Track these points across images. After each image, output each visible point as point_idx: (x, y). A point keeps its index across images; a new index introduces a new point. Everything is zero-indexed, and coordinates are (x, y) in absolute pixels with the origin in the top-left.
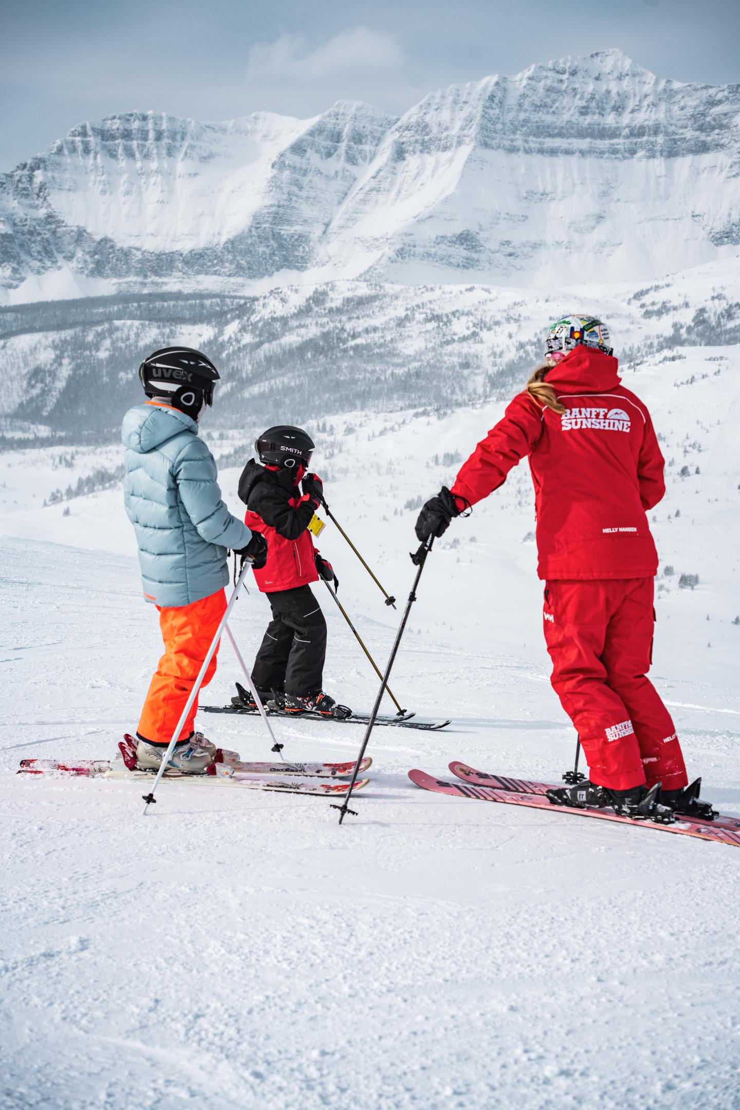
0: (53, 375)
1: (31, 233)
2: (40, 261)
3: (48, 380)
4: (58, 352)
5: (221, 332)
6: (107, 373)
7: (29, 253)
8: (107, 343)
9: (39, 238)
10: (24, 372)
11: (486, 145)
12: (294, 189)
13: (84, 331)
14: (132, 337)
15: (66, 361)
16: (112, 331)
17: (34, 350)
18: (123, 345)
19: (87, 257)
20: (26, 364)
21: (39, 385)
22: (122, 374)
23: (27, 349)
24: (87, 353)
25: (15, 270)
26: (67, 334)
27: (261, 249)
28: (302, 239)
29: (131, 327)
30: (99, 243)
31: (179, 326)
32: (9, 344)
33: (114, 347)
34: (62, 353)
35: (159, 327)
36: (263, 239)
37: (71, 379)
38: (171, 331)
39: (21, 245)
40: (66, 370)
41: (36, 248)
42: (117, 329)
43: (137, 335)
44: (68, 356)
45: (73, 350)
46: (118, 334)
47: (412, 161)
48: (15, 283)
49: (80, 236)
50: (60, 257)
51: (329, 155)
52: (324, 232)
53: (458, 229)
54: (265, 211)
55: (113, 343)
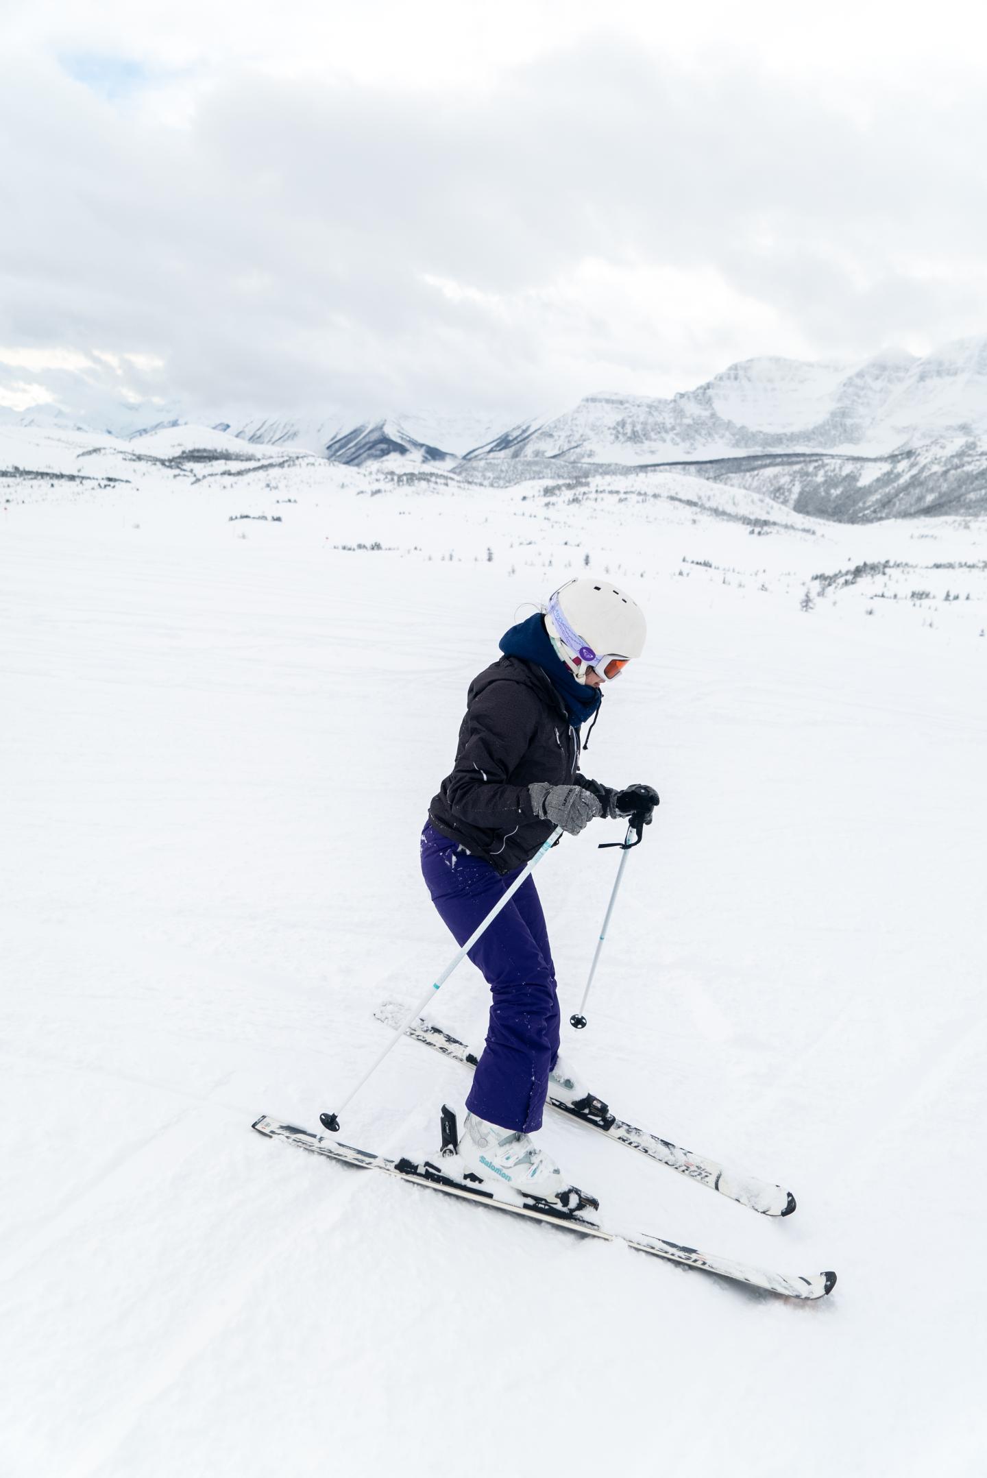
0: (790, 490)
1: (702, 424)
2: (706, 439)
3: (787, 494)
4: (791, 478)
5: (894, 467)
6: (824, 490)
7: (700, 434)
8: (821, 472)
9: (706, 427)
10: (772, 489)
11: (979, 373)
12: (855, 398)
13: (806, 465)
14: (837, 469)
15: (797, 483)
16: (823, 466)
17: (776, 477)
18: (832, 474)
19: (731, 437)
20: (772, 485)
21: (782, 497)
22: (832, 491)
23: (772, 476)
24: (809, 478)
25: (692, 444)
26: (797, 467)
27: (833, 432)
28: (857, 427)
29: (835, 463)
30: (739, 429)
31: (866, 463)
32: (760, 474)
33: (826, 475)
34: (795, 477)
35: (853, 464)
36: (835, 427)
37: (801, 493)
38: (862, 466)
39: (696, 431)
40: (797, 489)
41: (703, 432)
42: (827, 464)
43: (841, 468)
44: (798, 480)
45: (801, 477)
46: (827, 468)
47: (929, 383)
48: (692, 451)
49: (729, 425)
50: (716, 436)
51: (877, 378)
52: (872, 423)
53: (960, 421)
54: (838, 410)
55: (826, 472)
